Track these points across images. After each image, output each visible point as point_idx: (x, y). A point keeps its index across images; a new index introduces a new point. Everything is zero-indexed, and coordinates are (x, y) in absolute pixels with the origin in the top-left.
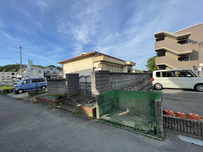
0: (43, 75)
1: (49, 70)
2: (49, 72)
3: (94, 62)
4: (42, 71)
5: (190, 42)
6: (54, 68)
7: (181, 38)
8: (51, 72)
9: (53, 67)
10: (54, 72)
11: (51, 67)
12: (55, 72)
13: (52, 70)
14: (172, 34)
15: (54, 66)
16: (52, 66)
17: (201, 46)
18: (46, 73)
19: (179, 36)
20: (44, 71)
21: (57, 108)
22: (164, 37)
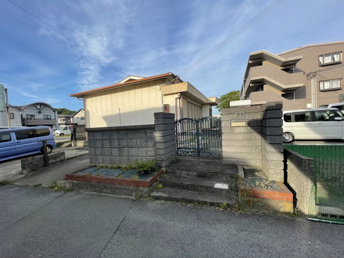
0: (20, 124)
1: (33, 112)
2: (32, 116)
3: (165, 95)
4: (18, 115)
5: (295, 72)
6: (46, 108)
7: (288, 64)
8: (38, 116)
9: (42, 107)
10: (46, 118)
11: (39, 107)
12: (49, 117)
13: (40, 112)
14: (275, 55)
15: (46, 105)
16: (41, 104)
17: (309, 77)
18: (27, 119)
19: (286, 61)
20: (21, 115)
21: (157, 198)
22: (262, 61)
